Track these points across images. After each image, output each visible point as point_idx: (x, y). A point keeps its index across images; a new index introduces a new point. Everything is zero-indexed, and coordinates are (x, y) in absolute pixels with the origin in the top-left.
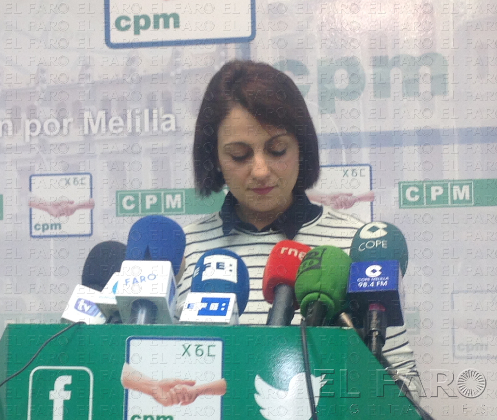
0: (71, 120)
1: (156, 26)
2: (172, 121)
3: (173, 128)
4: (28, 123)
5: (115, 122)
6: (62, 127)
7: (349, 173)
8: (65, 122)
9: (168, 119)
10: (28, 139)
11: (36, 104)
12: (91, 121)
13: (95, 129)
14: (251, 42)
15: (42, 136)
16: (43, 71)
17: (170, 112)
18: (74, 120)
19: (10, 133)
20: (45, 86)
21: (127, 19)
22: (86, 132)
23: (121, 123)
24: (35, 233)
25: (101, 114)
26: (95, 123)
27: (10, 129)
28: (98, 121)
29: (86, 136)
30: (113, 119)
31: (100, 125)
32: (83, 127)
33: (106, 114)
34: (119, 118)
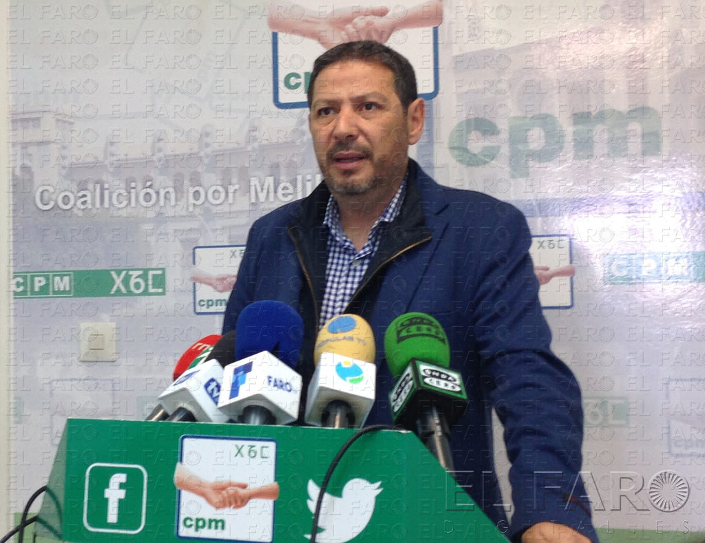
0: (237, 187)
4: (192, 190)
5: (283, 189)
6: (227, 195)
7: (545, 244)
8: (231, 189)
10: (191, 209)
11: (199, 170)
12: (259, 189)
13: (262, 196)
14: (434, 100)
15: (207, 205)
16: (207, 135)
18: (240, 188)
19: (173, 203)
20: (209, 150)
21: (297, 76)
22: (253, 200)
23: (291, 190)
24: (199, 309)
25: (270, 180)
26: (262, 189)
27: (173, 196)
28: (266, 187)
29: (253, 204)
30: (282, 185)
31: (268, 192)
32: (250, 195)
33: (275, 180)
34: (288, 185)
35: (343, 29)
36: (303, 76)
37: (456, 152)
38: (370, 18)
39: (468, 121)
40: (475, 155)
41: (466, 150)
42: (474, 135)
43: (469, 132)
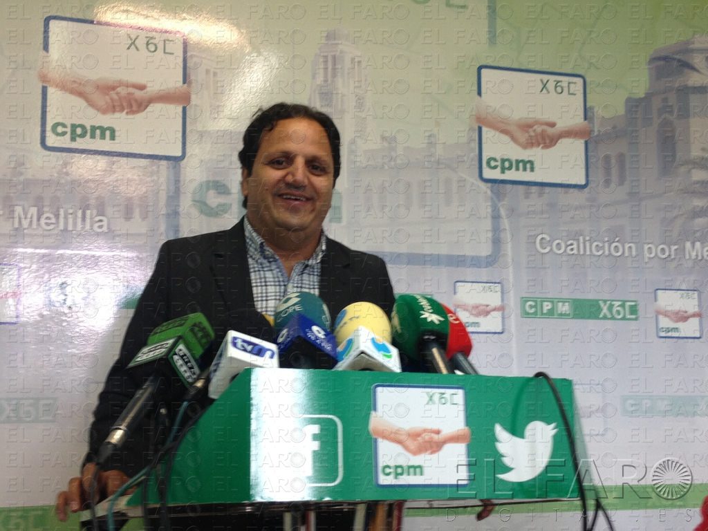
1: (93, 136)
2: (105, 223)
3: (105, 229)
5: (48, 218)
9: (101, 221)
12: (23, 216)
13: (25, 223)
17: (103, 215)
18: (4, 213)
21: (64, 126)
22: (16, 225)
23: (53, 221)
25: (34, 211)
26: (20, 218)
28: (29, 216)
29: (16, 229)
30: (45, 215)
31: (31, 222)
32: (13, 221)
33: (38, 211)
34: (51, 216)
35: (108, 95)
36: (69, 126)
37: (198, 204)
38: (131, 90)
39: (208, 182)
40: (212, 209)
41: (205, 204)
42: (212, 193)
43: (208, 189)
